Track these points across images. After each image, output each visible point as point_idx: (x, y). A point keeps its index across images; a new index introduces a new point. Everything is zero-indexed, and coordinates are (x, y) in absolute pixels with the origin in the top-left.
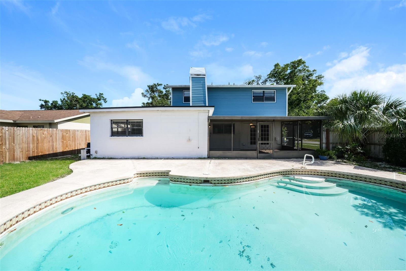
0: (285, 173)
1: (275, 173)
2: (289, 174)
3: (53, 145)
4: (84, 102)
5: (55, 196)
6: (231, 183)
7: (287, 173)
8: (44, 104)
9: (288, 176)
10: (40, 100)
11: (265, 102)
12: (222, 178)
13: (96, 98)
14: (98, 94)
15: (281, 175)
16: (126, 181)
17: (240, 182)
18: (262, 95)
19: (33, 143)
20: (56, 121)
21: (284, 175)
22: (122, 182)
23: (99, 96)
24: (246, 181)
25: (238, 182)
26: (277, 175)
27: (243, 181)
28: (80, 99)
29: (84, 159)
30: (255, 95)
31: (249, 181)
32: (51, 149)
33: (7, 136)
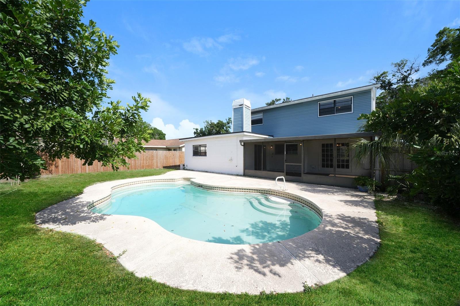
0: (263, 192)
1: (252, 190)
2: (267, 193)
3: (174, 161)
4: (218, 127)
5: (140, 180)
6: (212, 189)
7: (266, 192)
8: (196, 131)
9: (266, 195)
10: (194, 129)
11: (336, 114)
12: (206, 185)
13: (226, 122)
14: (228, 119)
15: (260, 193)
16: (174, 180)
17: (217, 190)
18: (333, 105)
19: (165, 159)
20: (180, 146)
21: (262, 193)
22: (172, 180)
23: (228, 121)
24: (222, 190)
25: (215, 190)
26: (255, 192)
27: (220, 190)
28: (215, 125)
29: (182, 170)
30: (322, 107)
31: (224, 190)
32: (173, 163)
33: (155, 155)
